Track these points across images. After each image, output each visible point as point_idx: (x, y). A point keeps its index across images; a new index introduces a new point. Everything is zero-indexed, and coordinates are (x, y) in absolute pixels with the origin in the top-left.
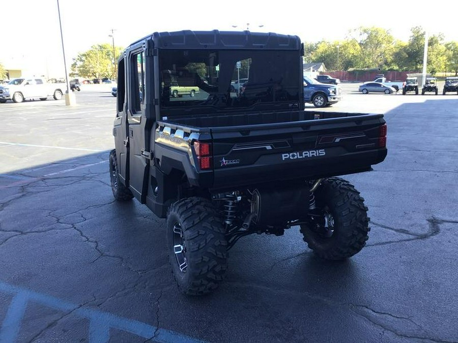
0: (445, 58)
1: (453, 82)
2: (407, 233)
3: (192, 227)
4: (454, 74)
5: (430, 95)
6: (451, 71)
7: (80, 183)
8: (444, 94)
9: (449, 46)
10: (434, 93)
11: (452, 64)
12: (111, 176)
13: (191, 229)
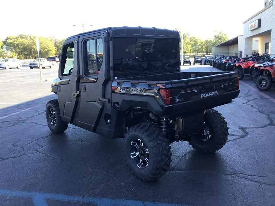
0: (190, 45)
1: (198, 58)
2: (234, 136)
3: (153, 140)
4: (195, 54)
5: (187, 65)
6: (193, 53)
7: (18, 125)
8: (194, 65)
9: (191, 39)
10: (189, 64)
11: (193, 49)
12: (48, 118)
13: (153, 141)
